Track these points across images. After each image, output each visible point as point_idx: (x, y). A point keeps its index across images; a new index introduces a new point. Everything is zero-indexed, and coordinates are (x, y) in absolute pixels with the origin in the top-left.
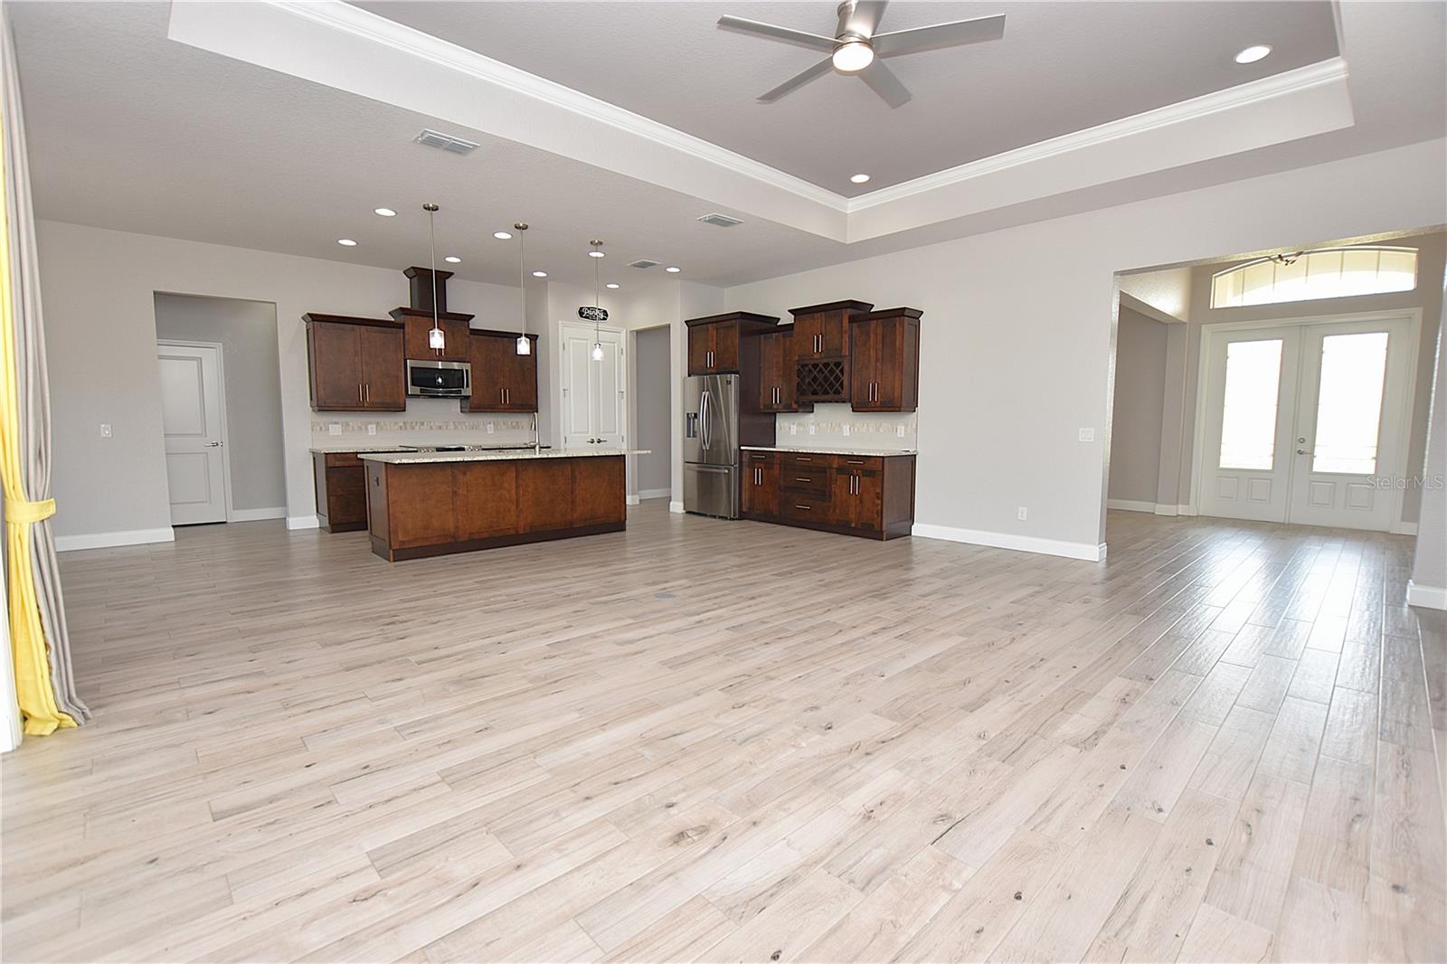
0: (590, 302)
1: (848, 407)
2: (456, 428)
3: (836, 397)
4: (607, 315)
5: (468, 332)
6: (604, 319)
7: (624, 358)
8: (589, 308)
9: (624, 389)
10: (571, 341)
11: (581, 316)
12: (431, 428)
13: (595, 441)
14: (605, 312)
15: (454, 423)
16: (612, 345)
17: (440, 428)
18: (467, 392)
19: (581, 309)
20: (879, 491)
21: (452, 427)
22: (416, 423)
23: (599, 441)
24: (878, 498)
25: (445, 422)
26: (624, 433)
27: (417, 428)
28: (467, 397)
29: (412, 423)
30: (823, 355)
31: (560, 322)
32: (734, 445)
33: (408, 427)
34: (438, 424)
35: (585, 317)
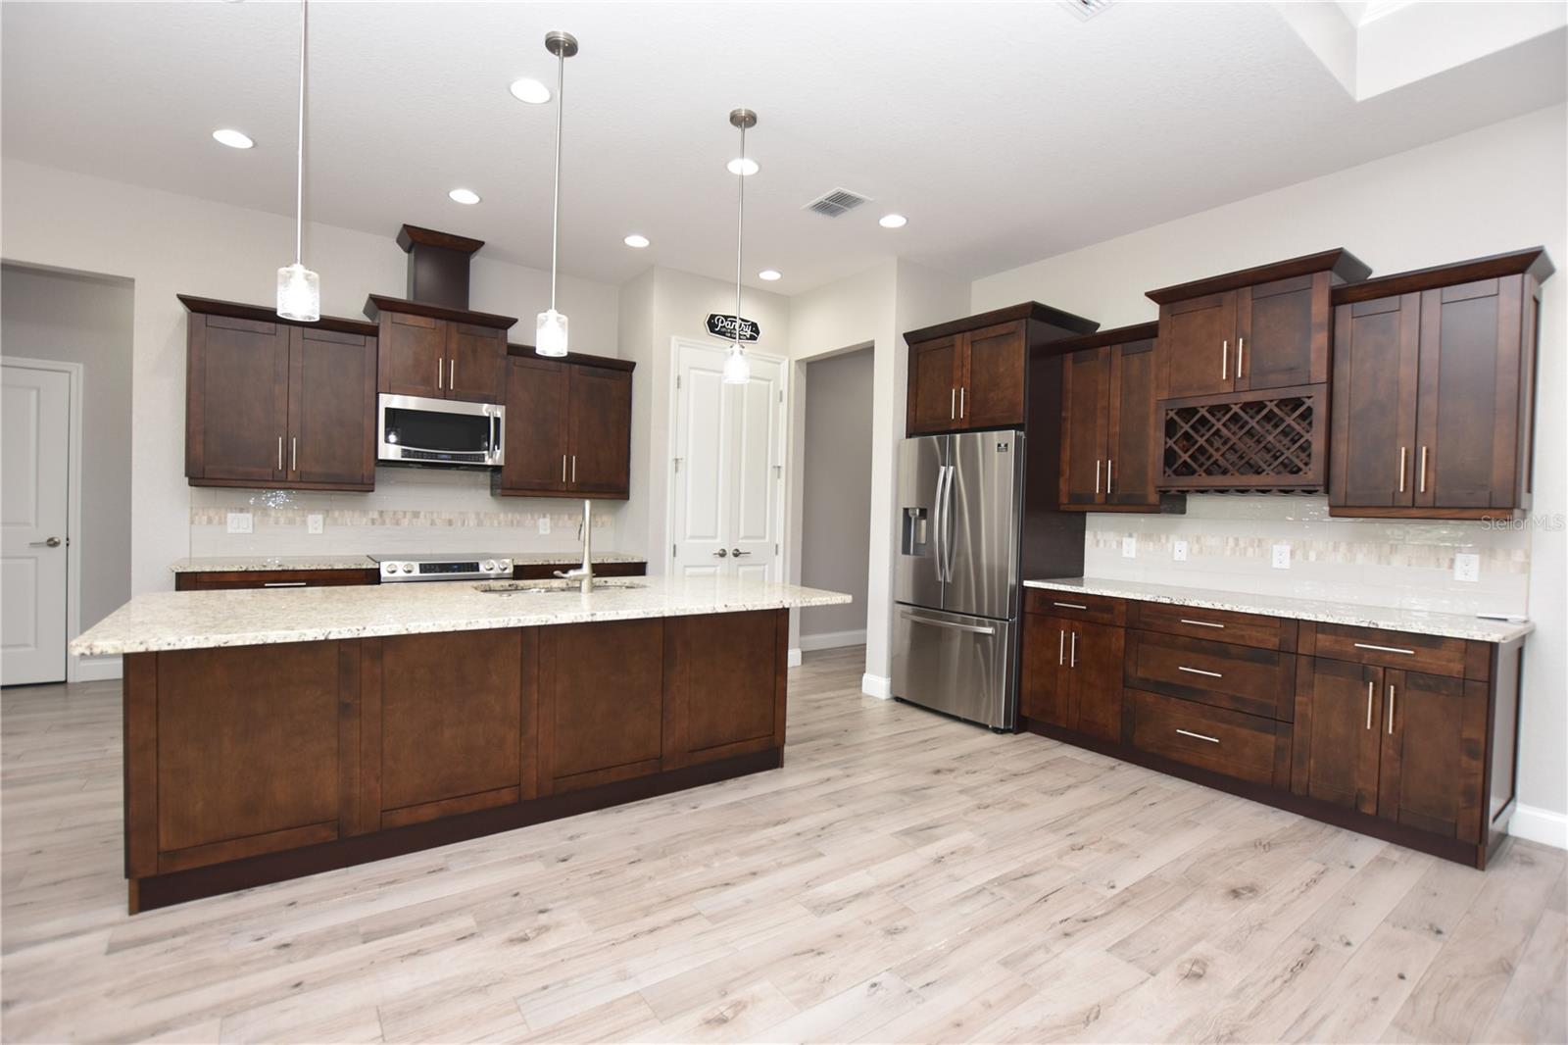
0: (726, 306)
1: (1318, 506)
2: (480, 524)
3: (1289, 480)
4: (758, 332)
5: (503, 351)
6: (753, 338)
7: (783, 407)
8: (726, 317)
9: (781, 462)
10: (693, 371)
11: (712, 331)
12: (433, 523)
13: (730, 552)
14: (754, 327)
15: (478, 514)
16: (765, 383)
17: (450, 522)
18: (495, 457)
19: (713, 317)
20: (1477, 735)
21: (472, 521)
22: (405, 513)
23: (737, 554)
24: (1472, 755)
25: (461, 513)
26: (779, 540)
27: (405, 522)
28: (496, 469)
29: (395, 513)
30: (1244, 385)
31: (673, 338)
32: (1012, 580)
33: (388, 521)
34: (446, 516)
35: (719, 333)
